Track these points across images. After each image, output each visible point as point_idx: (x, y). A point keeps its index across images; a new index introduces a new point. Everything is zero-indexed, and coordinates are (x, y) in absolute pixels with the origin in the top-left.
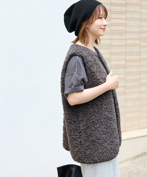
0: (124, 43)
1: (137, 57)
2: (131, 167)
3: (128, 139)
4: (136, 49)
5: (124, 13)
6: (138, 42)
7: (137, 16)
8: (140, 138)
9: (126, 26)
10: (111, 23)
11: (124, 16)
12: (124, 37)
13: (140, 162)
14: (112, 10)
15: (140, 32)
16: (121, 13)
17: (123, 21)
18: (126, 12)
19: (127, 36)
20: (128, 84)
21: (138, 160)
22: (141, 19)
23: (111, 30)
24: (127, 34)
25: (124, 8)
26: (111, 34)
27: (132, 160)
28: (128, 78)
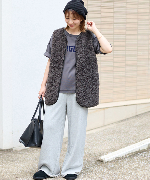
0: (112, 32)
1: (124, 43)
2: (115, 128)
3: (114, 107)
4: (123, 37)
5: (113, 8)
6: (124, 31)
7: (123, 10)
8: (124, 107)
9: (114, 18)
10: (101, 16)
11: (112, 11)
12: (112, 27)
13: (123, 124)
14: (102, 6)
15: (126, 23)
16: (109, 8)
17: (112, 15)
18: (114, 7)
19: (115, 27)
20: (116, 65)
21: (122, 123)
22: (126, 13)
23: (101, 21)
24: (115, 24)
25: (113, 4)
26: (101, 25)
27: (117, 123)
28: (115, 59)
